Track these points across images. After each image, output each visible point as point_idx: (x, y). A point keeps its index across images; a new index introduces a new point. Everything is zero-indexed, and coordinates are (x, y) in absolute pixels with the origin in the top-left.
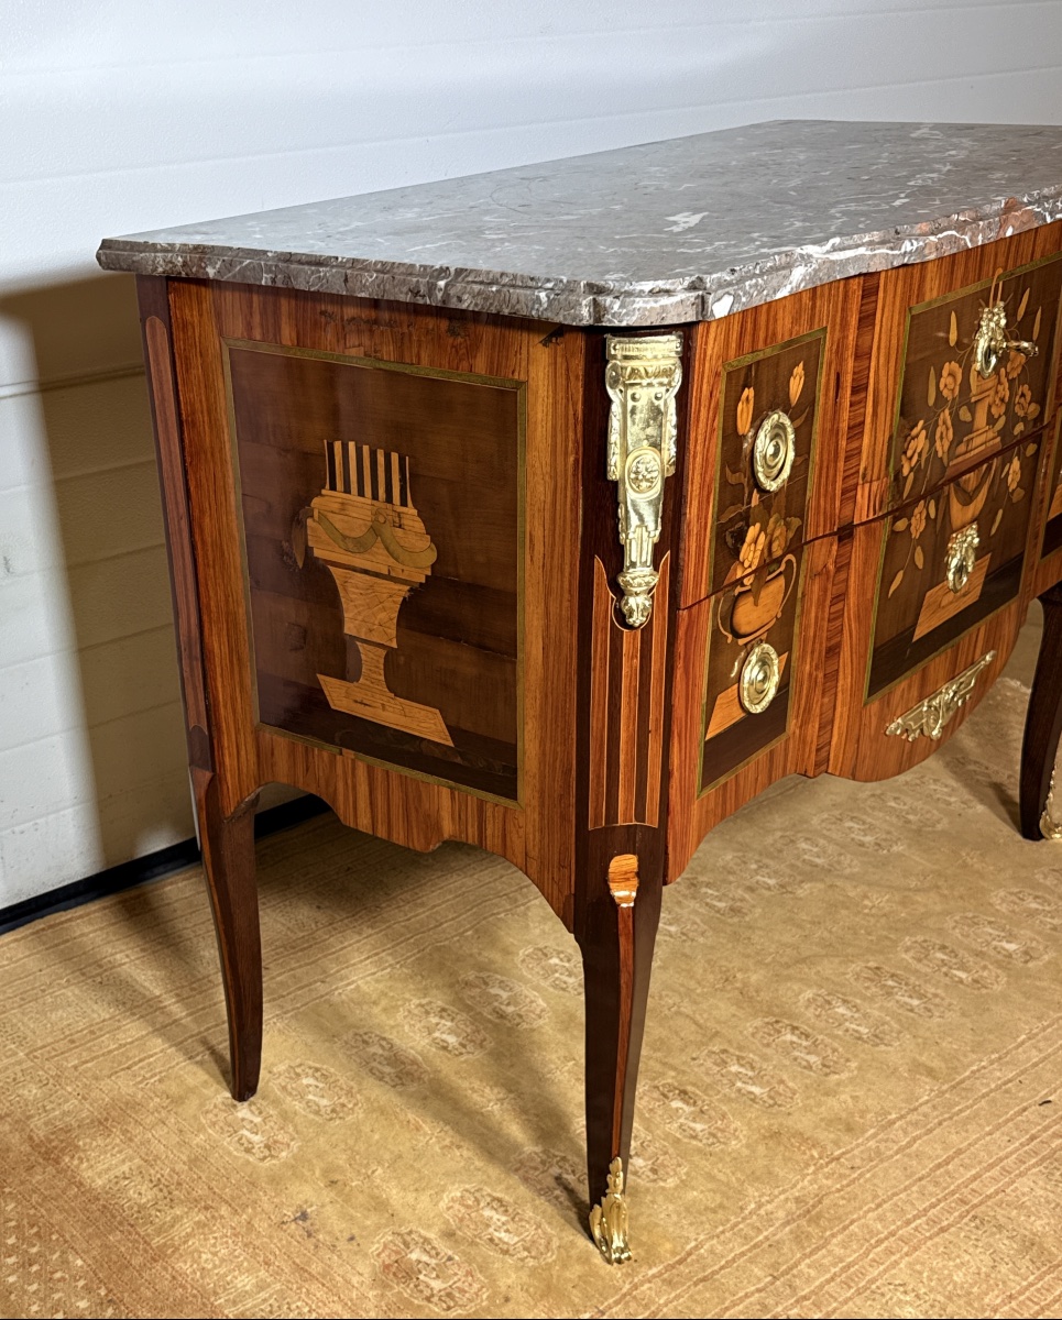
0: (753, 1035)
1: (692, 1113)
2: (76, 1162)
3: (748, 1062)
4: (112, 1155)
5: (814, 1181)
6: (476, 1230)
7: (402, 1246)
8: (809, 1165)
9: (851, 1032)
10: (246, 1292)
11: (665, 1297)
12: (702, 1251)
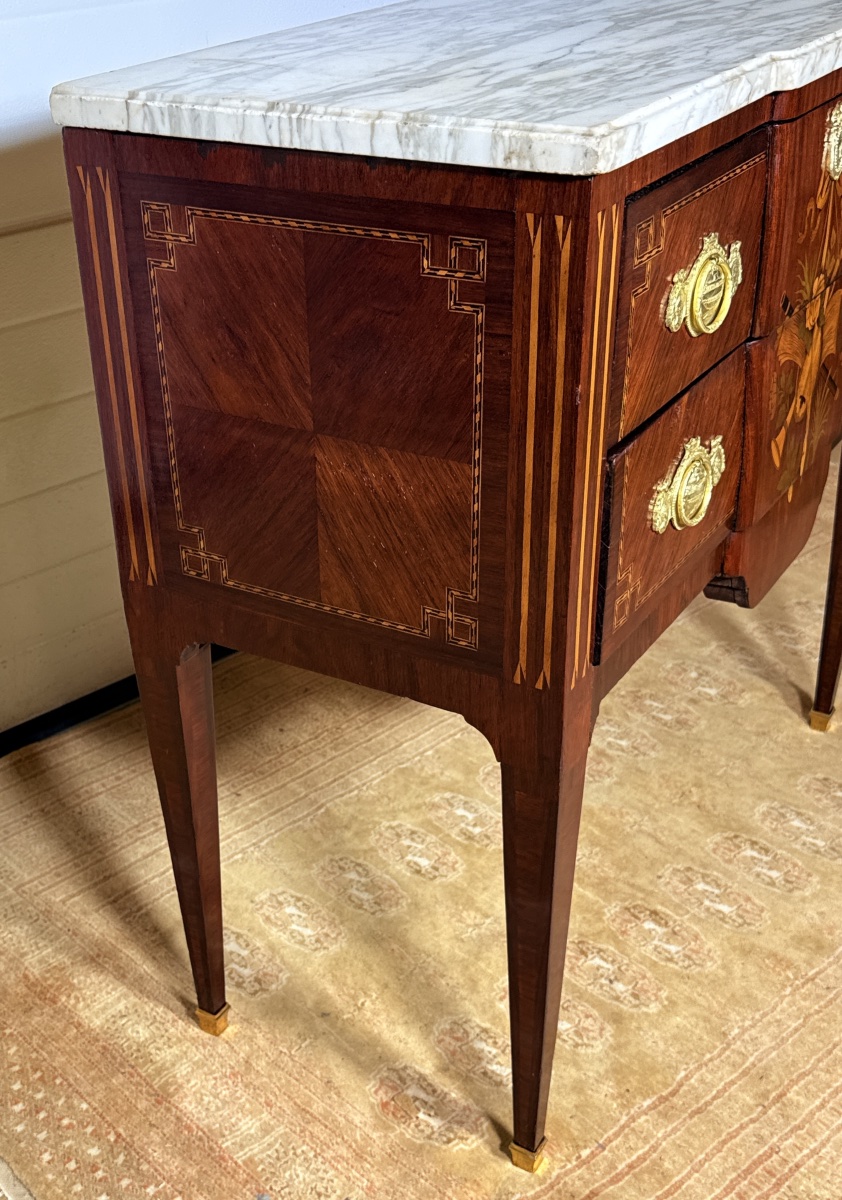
0: (714, 851)
1: (665, 934)
2: (72, 1001)
3: (713, 880)
4: (108, 993)
5: (792, 1003)
6: (469, 1064)
7: (398, 1082)
8: (786, 986)
9: (808, 845)
10: (252, 1136)
11: (663, 1131)
12: (692, 1081)
